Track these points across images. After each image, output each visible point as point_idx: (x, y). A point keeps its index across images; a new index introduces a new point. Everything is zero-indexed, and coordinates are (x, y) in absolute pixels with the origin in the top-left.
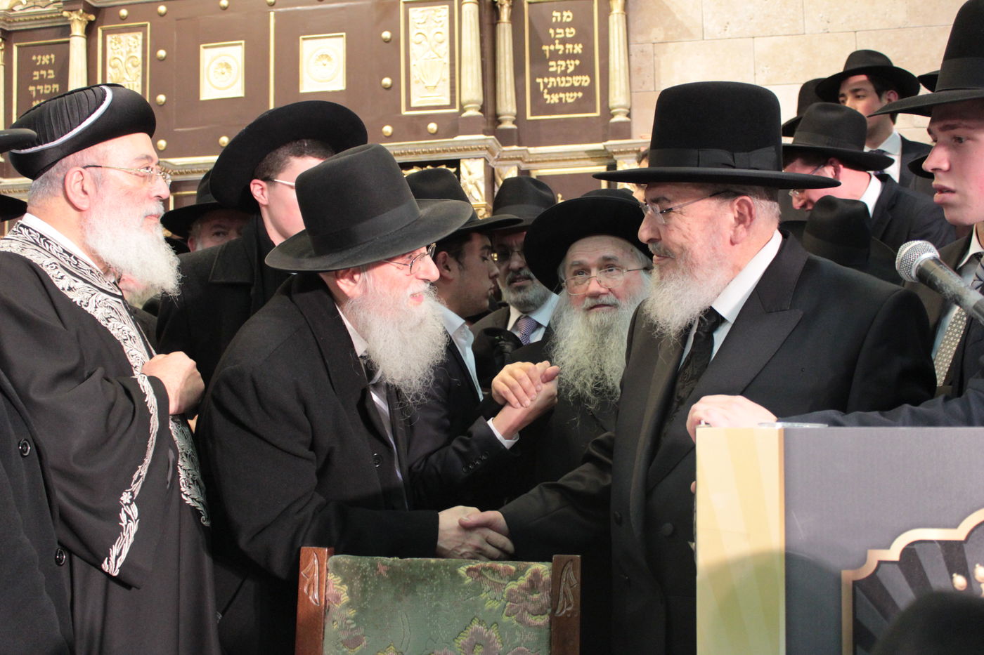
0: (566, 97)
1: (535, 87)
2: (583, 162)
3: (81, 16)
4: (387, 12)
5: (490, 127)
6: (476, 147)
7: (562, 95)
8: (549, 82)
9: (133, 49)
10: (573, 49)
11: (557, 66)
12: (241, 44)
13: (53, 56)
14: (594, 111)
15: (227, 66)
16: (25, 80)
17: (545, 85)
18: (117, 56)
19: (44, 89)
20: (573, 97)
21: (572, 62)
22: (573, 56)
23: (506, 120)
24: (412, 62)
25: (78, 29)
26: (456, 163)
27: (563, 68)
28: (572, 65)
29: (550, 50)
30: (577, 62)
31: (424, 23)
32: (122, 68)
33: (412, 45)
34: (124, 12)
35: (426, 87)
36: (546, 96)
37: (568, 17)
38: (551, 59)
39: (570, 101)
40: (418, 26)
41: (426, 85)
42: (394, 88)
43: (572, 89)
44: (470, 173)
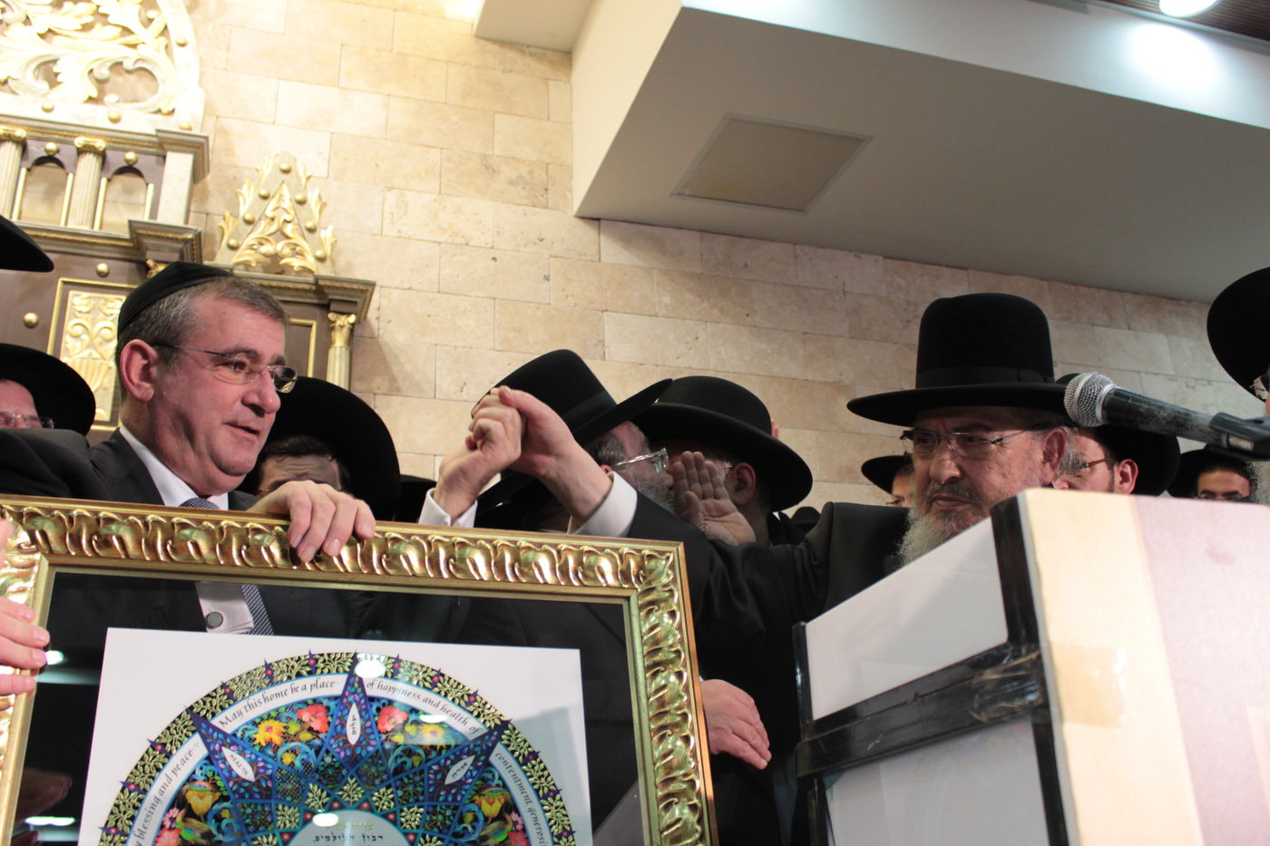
4: (37, 290)
31: (89, 312)
33: (67, 338)
40: (78, 314)
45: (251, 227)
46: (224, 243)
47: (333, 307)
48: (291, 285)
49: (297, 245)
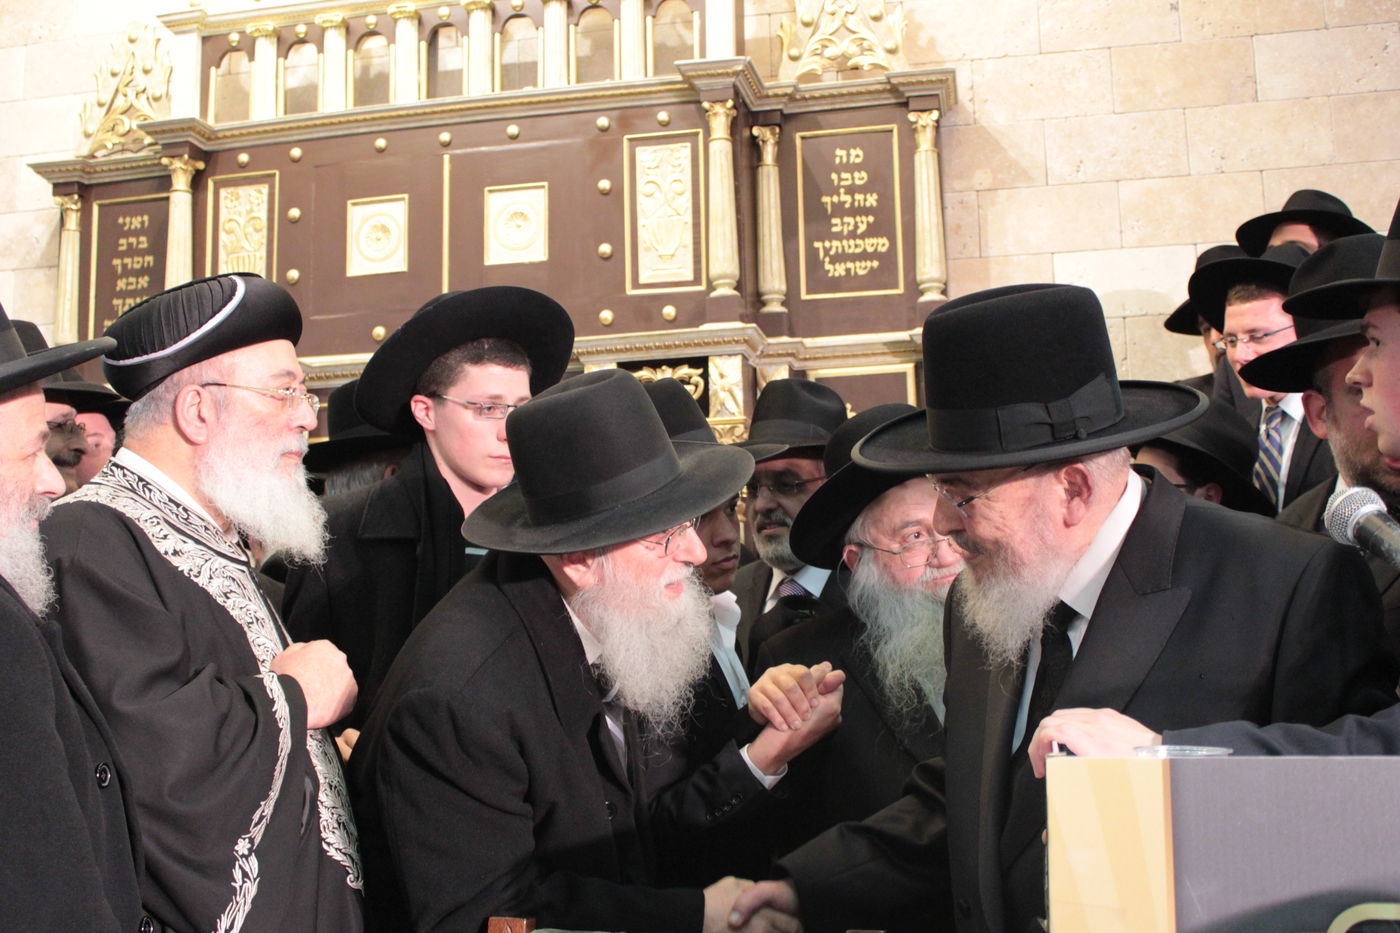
0: (855, 268)
1: (812, 253)
2: (881, 359)
3: (186, 163)
4: (605, 152)
5: (750, 310)
6: (730, 339)
7: (850, 265)
8: (831, 248)
9: (255, 208)
10: (865, 200)
11: (843, 224)
12: (403, 199)
13: (146, 218)
14: (896, 286)
15: (384, 229)
16: (108, 250)
17: (827, 251)
18: (233, 217)
19: (133, 262)
20: (865, 268)
21: (864, 219)
22: (864, 211)
23: (772, 300)
24: (641, 222)
25: (181, 181)
26: (701, 363)
27: (851, 228)
28: (864, 223)
29: (833, 203)
30: (871, 219)
31: (657, 167)
32: (239, 233)
33: (640, 198)
34: (244, 158)
35: (660, 256)
36: (828, 266)
37: (857, 156)
38: (833, 215)
39: (861, 272)
40: (648, 171)
41: (660, 253)
42: (616, 257)
43: (864, 256)
44: (722, 376)
45: (811, 29)
46: (785, 55)
47: (912, 105)
48: (863, 89)
49: (864, 39)
